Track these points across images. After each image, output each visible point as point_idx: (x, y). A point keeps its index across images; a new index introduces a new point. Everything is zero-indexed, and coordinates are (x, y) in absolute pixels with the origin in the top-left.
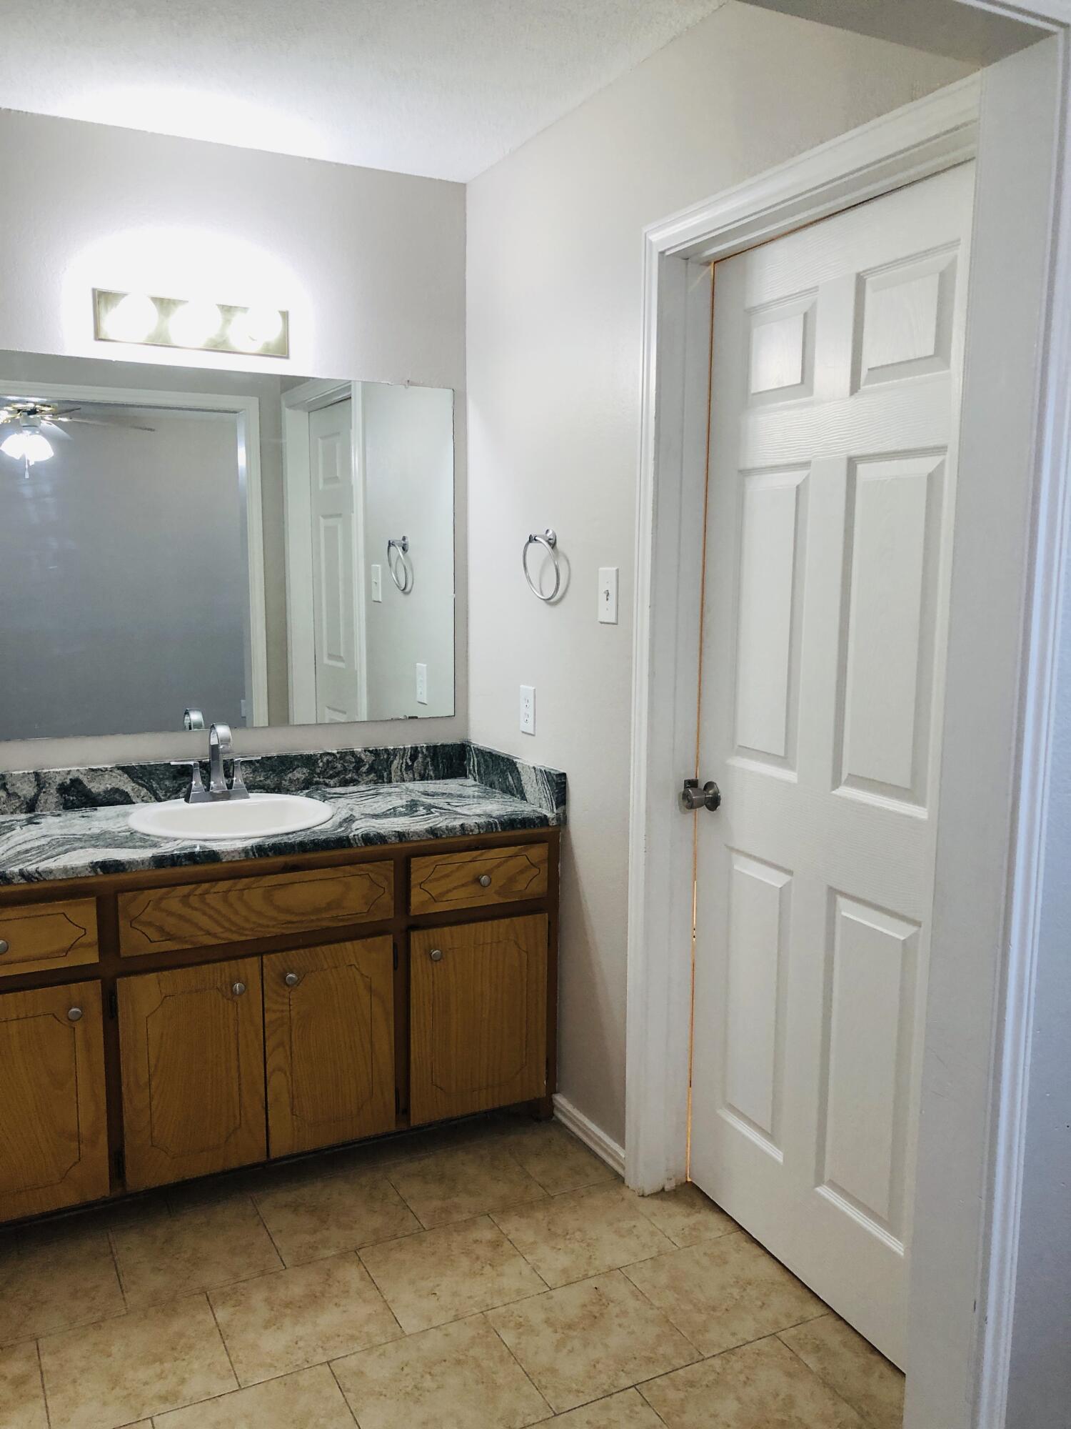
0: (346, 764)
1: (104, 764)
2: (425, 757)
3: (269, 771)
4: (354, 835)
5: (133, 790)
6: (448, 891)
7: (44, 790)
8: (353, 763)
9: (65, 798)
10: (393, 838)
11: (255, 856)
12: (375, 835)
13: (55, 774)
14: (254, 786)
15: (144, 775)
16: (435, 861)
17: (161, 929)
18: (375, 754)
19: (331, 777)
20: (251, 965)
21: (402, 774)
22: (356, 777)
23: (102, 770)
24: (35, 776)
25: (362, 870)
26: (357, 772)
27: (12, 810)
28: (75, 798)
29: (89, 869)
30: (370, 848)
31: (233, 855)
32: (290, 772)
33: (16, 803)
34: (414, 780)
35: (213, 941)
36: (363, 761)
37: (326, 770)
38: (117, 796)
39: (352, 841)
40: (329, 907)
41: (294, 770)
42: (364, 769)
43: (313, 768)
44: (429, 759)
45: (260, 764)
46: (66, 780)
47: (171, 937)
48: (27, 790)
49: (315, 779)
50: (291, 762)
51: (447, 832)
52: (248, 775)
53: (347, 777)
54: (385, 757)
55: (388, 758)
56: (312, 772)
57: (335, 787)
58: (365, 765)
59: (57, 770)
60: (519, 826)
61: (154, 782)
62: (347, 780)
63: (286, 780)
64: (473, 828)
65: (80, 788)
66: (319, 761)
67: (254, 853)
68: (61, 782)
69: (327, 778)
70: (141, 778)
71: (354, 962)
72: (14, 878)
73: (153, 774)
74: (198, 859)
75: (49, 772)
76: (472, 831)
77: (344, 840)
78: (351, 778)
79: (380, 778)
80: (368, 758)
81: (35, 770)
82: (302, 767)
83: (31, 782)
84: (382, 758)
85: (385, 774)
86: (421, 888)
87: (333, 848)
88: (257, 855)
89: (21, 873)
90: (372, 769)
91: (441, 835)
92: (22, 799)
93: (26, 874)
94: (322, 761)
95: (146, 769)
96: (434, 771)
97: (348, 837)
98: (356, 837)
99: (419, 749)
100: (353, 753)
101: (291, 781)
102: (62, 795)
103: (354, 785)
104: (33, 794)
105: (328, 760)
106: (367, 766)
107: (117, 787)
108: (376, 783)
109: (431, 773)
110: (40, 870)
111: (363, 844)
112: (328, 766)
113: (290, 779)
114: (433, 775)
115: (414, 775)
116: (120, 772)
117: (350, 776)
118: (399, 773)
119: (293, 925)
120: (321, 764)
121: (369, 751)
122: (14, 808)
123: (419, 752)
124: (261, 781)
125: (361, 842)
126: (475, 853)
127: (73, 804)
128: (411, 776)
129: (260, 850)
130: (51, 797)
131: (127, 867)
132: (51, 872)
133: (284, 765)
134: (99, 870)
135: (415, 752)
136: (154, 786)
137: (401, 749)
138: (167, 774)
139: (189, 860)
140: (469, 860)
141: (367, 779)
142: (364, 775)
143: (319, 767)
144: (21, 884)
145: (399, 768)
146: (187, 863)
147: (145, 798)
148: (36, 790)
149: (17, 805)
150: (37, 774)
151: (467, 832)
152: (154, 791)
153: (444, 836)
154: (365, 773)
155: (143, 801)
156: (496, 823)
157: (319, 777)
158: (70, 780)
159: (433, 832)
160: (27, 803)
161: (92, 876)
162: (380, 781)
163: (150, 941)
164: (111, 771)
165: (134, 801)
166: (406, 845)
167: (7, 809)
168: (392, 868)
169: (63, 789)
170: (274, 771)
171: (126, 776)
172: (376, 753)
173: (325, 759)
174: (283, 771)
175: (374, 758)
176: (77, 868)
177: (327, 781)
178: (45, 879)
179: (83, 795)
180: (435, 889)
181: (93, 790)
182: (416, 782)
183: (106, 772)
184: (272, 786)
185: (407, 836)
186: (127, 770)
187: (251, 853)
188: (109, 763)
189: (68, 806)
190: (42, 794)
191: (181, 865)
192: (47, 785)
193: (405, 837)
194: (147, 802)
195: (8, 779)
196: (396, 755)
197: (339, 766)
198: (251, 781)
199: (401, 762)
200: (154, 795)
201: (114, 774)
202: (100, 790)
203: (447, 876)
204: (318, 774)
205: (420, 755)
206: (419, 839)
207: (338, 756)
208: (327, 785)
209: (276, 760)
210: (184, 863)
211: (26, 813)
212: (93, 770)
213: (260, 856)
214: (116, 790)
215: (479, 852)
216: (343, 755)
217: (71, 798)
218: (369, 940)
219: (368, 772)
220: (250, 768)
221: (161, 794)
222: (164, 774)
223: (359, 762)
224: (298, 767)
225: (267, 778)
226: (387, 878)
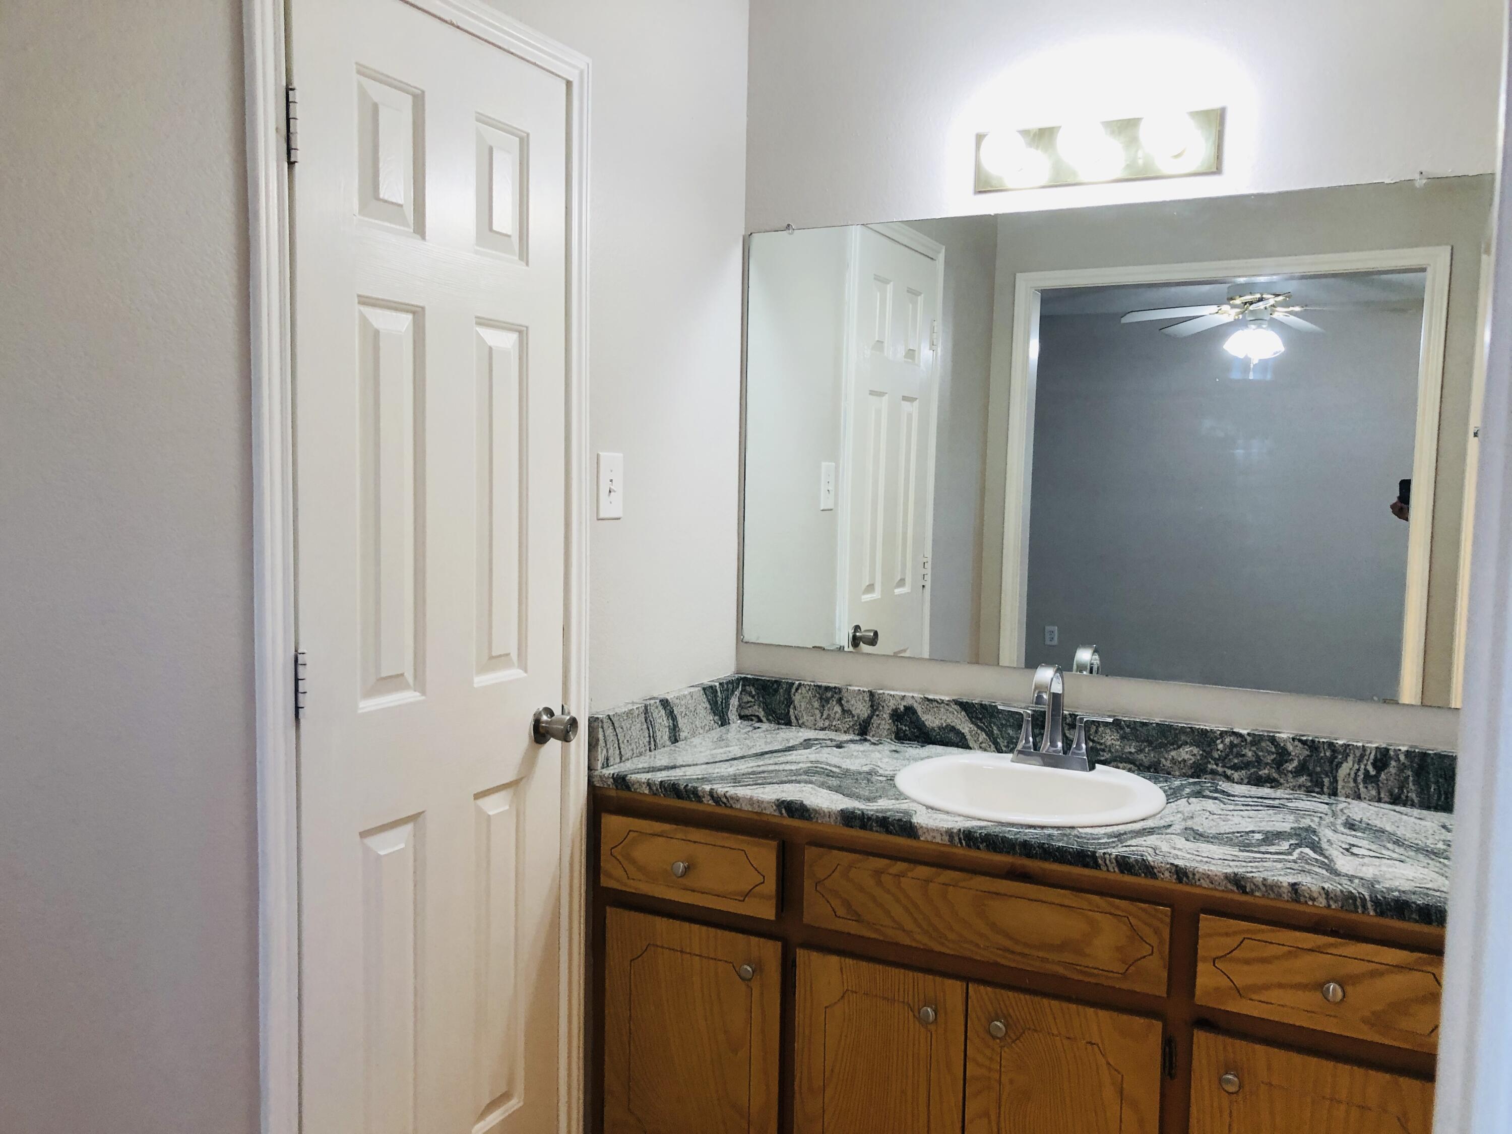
0: (1261, 754)
1: (941, 694)
2: (1402, 768)
3: (1143, 742)
4: (1104, 854)
5: (970, 732)
6: (1266, 987)
7: (877, 713)
8: (1273, 753)
9: (897, 726)
10: (1167, 874)
11: (961, 843)
12: (1136, 860)
13: (888, 697)
14: (1121, 757)
15: (984, 717)
16: (1243, 932)
17: (847, 904)
18: (1310, 747)
19: (1235, 768)
20: (953, 990)
21: (1357, 787)
22: (1275, 775)
23: (937, 702)
24: (870, 695)
25: (1118, 908)
26: (1278, 768)
27: (846, 729)
28: (907, 728)
29: (775, 807)
30: (1128, 878)
31: (935, 834)
32: (1174, 749)
33: (850, 721)
34: (1379, 800)
35: (907, 941)
36: (1289, 754)
37: (1227, 755)
38: (952, 735)
39: (1100, 861)
40: (1064, 946)
41: (1179, 747)
42: (1291, 766)
43: (1208, 749)
44: (1410, 773)
45: (1132, 729)
46: (899, 707)
47: (859, 920)
48: (861, 709)
49: (1210, 766)
50: (1176, 735)
51: (1263, 889)
52: (1113, 741)
53: (1260, 773)
54: (1328, 754)
55: (1333, 757)
56: (1207, 755)
57: (1241, 783)
58: (1292, 760)
59: (892, 693)
60: (1414, 916)
61: (995, 728)
62: (1261, 777)
63: (1166, 759)
64: (1315, 895)
65: (914, 718)
66: (1219, 741)
67: (960, 839)
68: (894, 707)
69: (1228, 768)
70: (981, 720)
71: (1096, 1039)
72: (704, 797)
73: (995, 717)
74: (892, 828)
75: (884, 693)
76: (1313, 899)
77: (1088, 856)
78: (1269, 776)
79: (1316, 786)
80: (1297, 752)
81: (870, 689)
82: (1191, 745)
83: (865, 701)
84: (1322, 755)
85: (1326, 781)
86: (1214, 965)
87: (1070, 863)
88: (964, 844)
89: (711, 793)
90: (1302, 769)
91: (1252, 891)
92: (856, 718)
93: (715, 795)
94: (1222, 742)
95: (987, 710)
96: (1419, 794)
97: (1094, 853)
98: (1107, 856)
99: (1392, 753)
100: (1273, 740)
101: (1174, 761)
102: (894, 723)
103: (1272, 787)
104: (866, 715)
105: (1231, 742)
106: (1295, 763)
107: (953, 724)
108: (1309, 791)
109: (1413, 795)
110: (728, 795)
111: (1116, 870)
112: (1231, 751)
113: (1173, 759)
114: (1416, 800)
115: (1379, 793)
116: (957, 707)
117: (1266, 771)
118: (1352, 784)
119: (1010, 956)
120: (1220, 747)
121: (1300, 740)
122: (848, 726)
123: (1391, 758)
124: (1130, 753)
125: (1115, 864)
126: (1321, 940)
127: (905, 735)
128: (1374, 792)
129: (969, 837)
130: (884, 723)
131: (812, 816)
132: (737, 800)
133: (1166, 738)
134: (784, 811)
135: (1383, 758)
136: (995, 732)
137: (1357, 747)
138: (1011, 720)
139: (880, 826)
140: (1309, 947)
141: (1293, 782)
142: (1290, 775)
143: (1218, 750)
144: (710, 805)
145: (1352, 775)
146: (878, 829)
147: (983, 745)
148: (869, 712)
149: (851, 724)
150: (871, 694)
151: (1302, 899)
152: (993, 738)
153: (1257, 894)
154: (1291, 772)
155: (981, 747)
156: (1363, 900)
157: (1217, 765)
158: (904, 706)
159: (1237, 882)
160: (860, 724)
161: (778, 816)
162: (1317, 790)
163: (836, 915)
164: (947, 705)
165: (971, 745)
166: (1187, 889)
167: (840, 726)
168: (1168, 920)
169: (896, 716)
170: (1150, 743)
171: (963, 713)
172: (1312, 746)
173: (1227, 740)
174: (1162, 745)
175: (1308, 753)
176: (763, 802)
177: (1229, 772)
178: (731, 807)
179: (916, 727)
180: (1244, 976)
181: (926, 723)
182: (1382, 805)
183: (942, 705)
184: (1147, 764)
185: (1191, 876)
186: (965, 706)
187: (957, 839)
188: (948, 695)
189: (900, 737)
190: (875, 717)
191: (871, 830)
192: (881, 708)
193: (1188, 877)
194: (985, 750)
195: (844, 694)
196: (1348, 755)
197: (1250, 754)
198: (1117, 751)
199: (1356, 767)
200: (994, 744)
201: (951, 709)
202: (935, 725)
203: (1264, 961)
204: (1215, 759)
205: (1393, 763)
206: (1211, 886)
207: (1249, 739)
208: (1229, 779)
209: (1154, 728)
210: (874, 829)
211: (858, 735)
212: (928, 700)
213: (968, 846)
214: (953, 729)
215: (1331, 940)
216: (1256, 740)
217: (904, 728)
218: (1125, 1017)
219: (1298, 772)
220: (1118, 733)
221: (1002, 743)
222: (1008, 721)
223: (1282, 755)
224: (1186, 743)
225: (1141, 751)
226: (1156, 931)
